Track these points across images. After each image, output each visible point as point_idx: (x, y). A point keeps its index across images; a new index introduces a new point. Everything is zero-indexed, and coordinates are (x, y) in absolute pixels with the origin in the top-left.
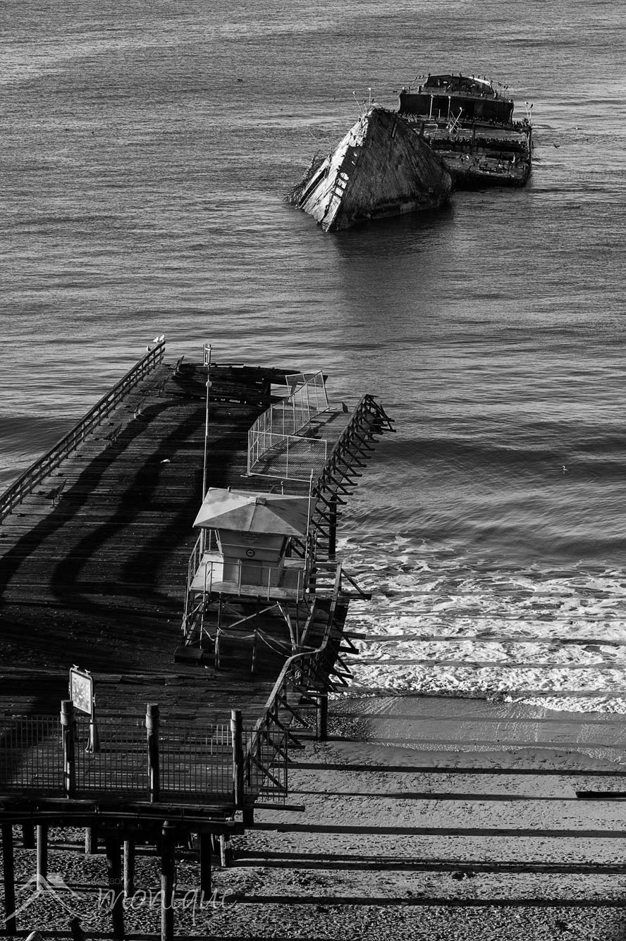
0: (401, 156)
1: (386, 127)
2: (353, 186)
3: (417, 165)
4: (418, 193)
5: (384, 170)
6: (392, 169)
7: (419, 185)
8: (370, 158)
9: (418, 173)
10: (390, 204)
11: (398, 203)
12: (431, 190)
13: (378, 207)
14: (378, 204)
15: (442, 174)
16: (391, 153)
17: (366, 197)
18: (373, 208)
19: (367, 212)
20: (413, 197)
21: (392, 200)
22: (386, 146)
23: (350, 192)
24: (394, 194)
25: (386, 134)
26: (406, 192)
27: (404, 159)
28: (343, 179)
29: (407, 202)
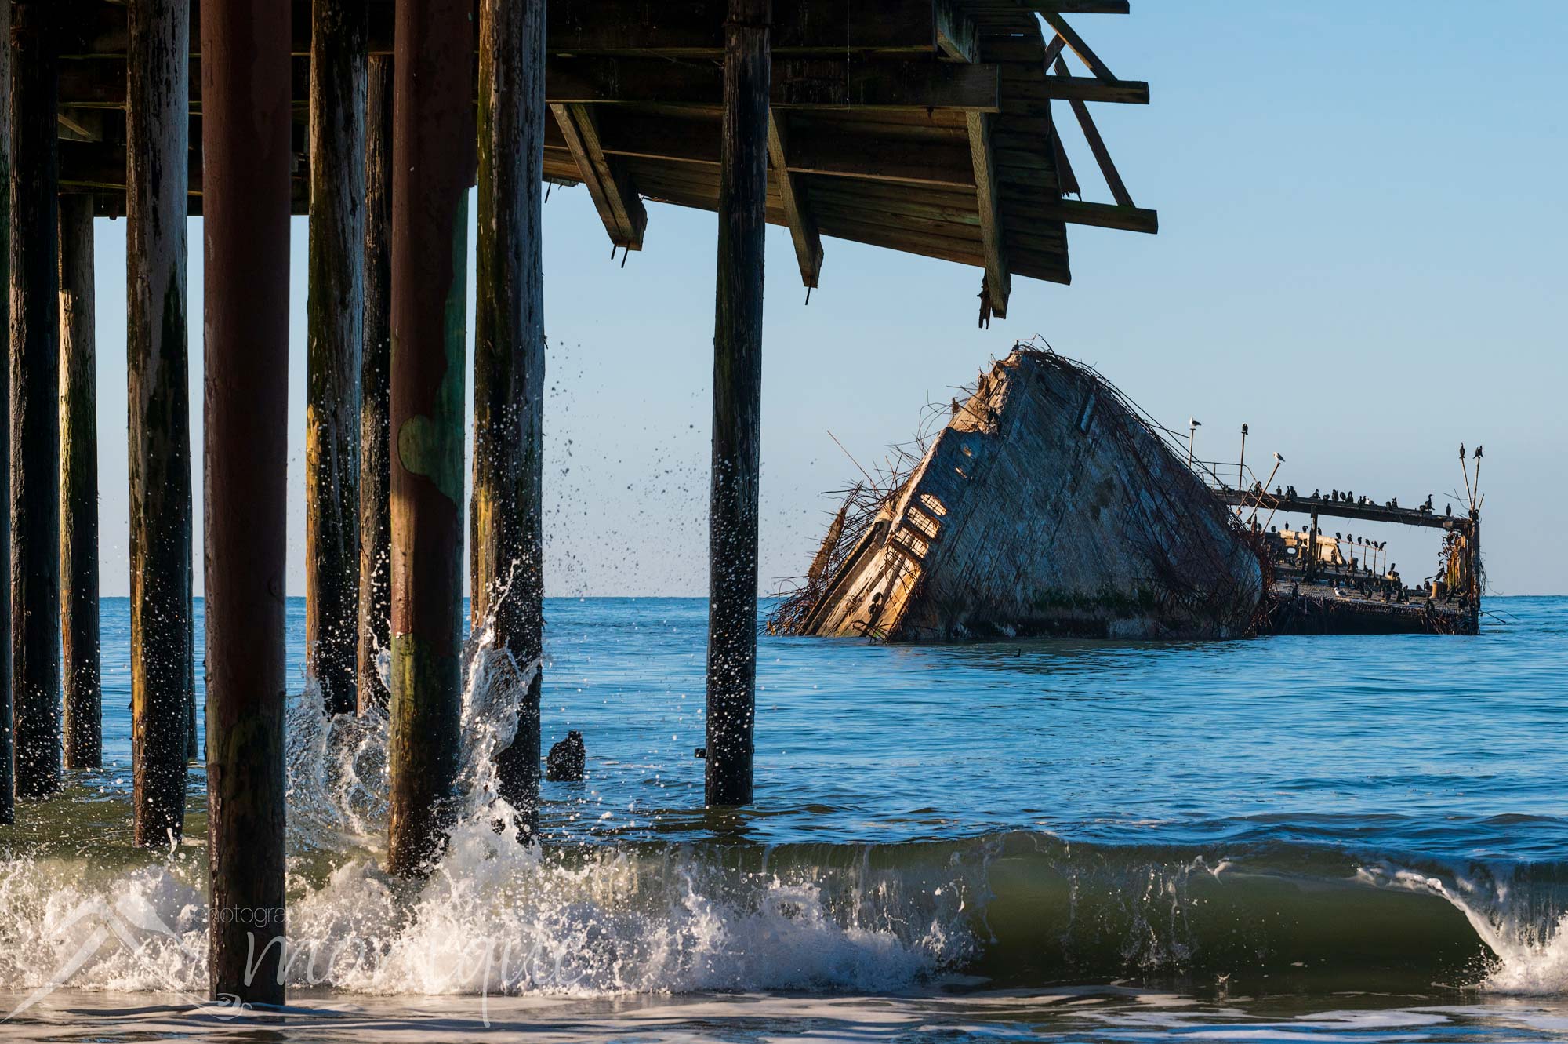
0: (1109, 485)
1: (1062, 402)
2: (959, 533)
3: (1159, 516)
4: (1161, 593)
5: (1058, 513)
6: (1082, 514)
7: (1163, 571)
8: (1013, 470)
9: (1163, 540)
10: (1076, 613)
11: (1100, 612)
12: (1201, 591)
13: (1038, 614)
14: (1040, 605)
15: (1233, 553)
16: (1077, 469)
17: (1002, 576)
18: (1024, 613)
19: (1004, 620)
20: (1146, 603)
21: (1082, 602)
22: (1064, 451)
23: (951, 550)
24: (1087, 585)
25: (1063, 419)
26: (1126, 587)
27: (1118, 494)
28: (929, 514)
29: (1127, 616)
